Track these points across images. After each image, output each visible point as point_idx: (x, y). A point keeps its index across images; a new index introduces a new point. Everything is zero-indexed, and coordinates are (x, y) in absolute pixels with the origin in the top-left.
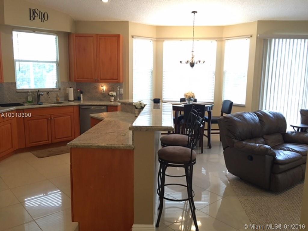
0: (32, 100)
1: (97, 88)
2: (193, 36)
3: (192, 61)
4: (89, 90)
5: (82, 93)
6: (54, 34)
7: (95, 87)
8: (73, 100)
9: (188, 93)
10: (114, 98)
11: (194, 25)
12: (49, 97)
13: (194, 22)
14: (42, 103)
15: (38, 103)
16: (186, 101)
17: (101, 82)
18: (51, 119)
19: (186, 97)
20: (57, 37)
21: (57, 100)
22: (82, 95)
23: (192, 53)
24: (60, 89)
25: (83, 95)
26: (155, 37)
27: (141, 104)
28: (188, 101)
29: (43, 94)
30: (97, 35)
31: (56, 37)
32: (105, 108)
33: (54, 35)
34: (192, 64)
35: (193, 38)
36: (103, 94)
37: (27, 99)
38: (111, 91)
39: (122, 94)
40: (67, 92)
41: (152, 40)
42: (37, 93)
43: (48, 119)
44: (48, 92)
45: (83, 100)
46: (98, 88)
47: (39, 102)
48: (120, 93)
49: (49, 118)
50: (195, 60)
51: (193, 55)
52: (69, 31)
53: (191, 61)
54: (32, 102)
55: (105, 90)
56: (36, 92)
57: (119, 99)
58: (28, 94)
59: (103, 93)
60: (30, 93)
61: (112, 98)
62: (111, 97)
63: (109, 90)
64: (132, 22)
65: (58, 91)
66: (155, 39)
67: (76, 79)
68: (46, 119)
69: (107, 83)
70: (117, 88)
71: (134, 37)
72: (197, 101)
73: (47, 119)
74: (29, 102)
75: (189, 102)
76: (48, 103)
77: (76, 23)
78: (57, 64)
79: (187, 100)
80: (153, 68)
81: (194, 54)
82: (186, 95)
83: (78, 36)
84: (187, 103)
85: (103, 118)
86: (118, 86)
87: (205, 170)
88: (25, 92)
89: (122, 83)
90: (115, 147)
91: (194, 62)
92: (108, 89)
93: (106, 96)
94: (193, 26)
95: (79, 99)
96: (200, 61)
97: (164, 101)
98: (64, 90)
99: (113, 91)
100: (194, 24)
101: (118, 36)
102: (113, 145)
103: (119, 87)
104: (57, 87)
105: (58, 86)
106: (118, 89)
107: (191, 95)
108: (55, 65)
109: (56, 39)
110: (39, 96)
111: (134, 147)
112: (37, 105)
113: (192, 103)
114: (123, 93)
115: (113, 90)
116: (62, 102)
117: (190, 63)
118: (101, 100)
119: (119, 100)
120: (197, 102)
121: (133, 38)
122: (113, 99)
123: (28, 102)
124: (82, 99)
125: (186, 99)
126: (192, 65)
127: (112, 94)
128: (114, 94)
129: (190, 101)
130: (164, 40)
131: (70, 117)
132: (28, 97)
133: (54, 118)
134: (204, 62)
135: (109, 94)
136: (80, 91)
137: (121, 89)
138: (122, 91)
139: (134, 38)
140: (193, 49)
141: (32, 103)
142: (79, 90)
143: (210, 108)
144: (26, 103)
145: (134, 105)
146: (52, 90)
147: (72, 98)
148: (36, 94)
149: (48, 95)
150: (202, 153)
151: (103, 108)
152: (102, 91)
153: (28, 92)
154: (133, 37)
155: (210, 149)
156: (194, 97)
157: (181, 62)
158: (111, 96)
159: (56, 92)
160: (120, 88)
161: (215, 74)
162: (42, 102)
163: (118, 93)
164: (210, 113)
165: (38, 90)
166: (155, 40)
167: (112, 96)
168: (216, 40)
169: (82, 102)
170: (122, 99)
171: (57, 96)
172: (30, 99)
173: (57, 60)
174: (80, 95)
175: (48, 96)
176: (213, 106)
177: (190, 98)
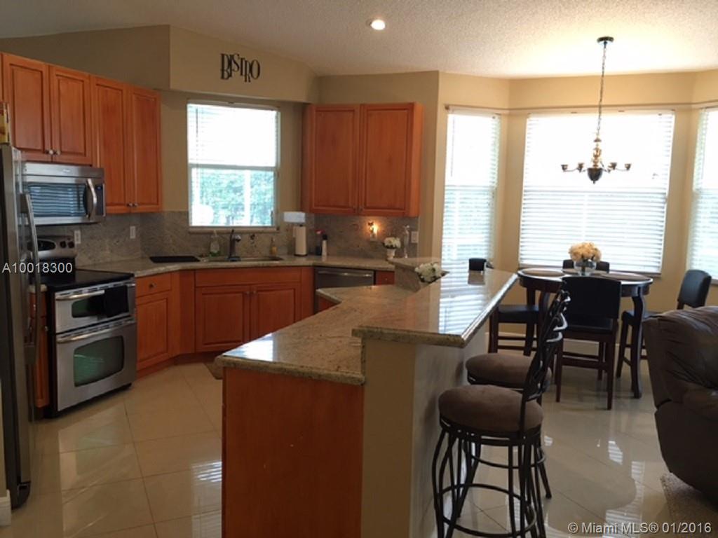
0: (218, 250)
1: (357, 228)
2: (601, 100)
3: (595, 165)
4: (342, 232)
5: (325, 237)
6: (272, 107)
7: (354, 225)
8: (304, 253)
9: (580, 248)
10: (396, 253)
11: (603, 72)
12: (255, 246)
13: (603, 64)
14: (238, 257)
15: (230, 257)
16: (576, 267)
17: (369, 215)
18: (251, 294)
19: (574, 257)
20: (279, 113)
21: (271, 252)
22: (324, 242)
23: (596, 143)
24: (278, 229)
25: (327, 243)
26: (506, 107)
27: (434, 270)
28: (580, 268)
29: (239, 237)
30: (362, 106)
31: (277, 114)
32: (370, 275)
33: (272, 110)
34: (595, 172)
35: (600, 107)
36: (373, 242)
37: (209, 247)
38: (388, 236)
39: (416, 244)
40: (294, 236)
41: (497, 114)
42: (229, 235)
43: (246, 294)
44: (253, 233)
45: (328, 255)
46: (362, 227)
47: (233, 255)
48: (410, 240)
49: (248, 293)
50: (605, 162)
51: (597, 150)
52: (303, 100)
53: (591, 165)
54: (219, 253)
55: (378, 232)
56: (228, 233)
57: (408, 256)
58: (212, 237)
59: (372, 240)
60: (216, 236)
61: (390, 253)
62: (388, 250)
63: (384, 234)
64: (447, 72)
65: (273, 233)
66: (507, 112)
67: (313, 207)
68: (241, 294)
69: (382, 217)
70: (403, 230)
71: (450, 107)
72: (611, 267)
73: (244, 294)
74: (214, 255)
75: (583, 270)
76: (253, 258)
77: (321, 81)
78: (276, 173)
79: (578, 265)
80: (498, 184)
81: (601, 146)
82: (575, 252)
83: (323, 110)
84: (577, 274)
85: (340, 300)
86: (406, 226)
87: (621, 453)
88: (207, 233)
89: (418, 217)
90: (320, 376)
91: (600, 166)
92: (384, 231)
93: (378, 247)
94: (601, 74)
95: (318, 252)
96: (614, 166)
97: (522, 264)
98: (287, 230)
99: (395, 236)
100: (603, 68)
101: (410, 108)
102: (314, 370)
103: (408, 227)
104: (274, 225)
105: (276, 223)
106: (407, 232)
107: (589, 253)
108: (271, 174)
109: (277, 117)
110: (233, 242)
111: (364, 380)
112: (227, 261)
113: (592, 274)
114: (417, 242)
115: (394, 233)
116: (281, 257)
117: (590, 170)
118: (367, 256)
119: (406, 257)
120: (611, 272)
121: (446, 111)
122: (393, 254)
123: (210, 255)
124: (324, 253)
125: (575, 263)
126: (595, 174)
127: (390, 242)
128: (396, 242)
129: (587, 269)
130: (529, 114)
131: (293, 290)
132: (210, 244)
133: (258, 291)
134: (628, 167)
135: (384, 244)
136: (322, 233)
137: (413, 233)
138: (416, 238)
139: (450, 111)
140: (598, 134)
141: (219, 258)
142: (319, 233)
143: (639, 288)
144: (206, 256)
145: (418, 273)
146: (261, 230)
147: (302, 248)
148: (228, 238)
149: (252, 241)
150: (609, 407)
151: (367, 275)
152: (371, 236)
153: (211, 233)
154: (447, 108)
155: (635, 400)
156: (598, 258)
157: (564, 168)
158: (388, 247)
159: (271, 235)
160: (410, 230)
161: (666, 199)
162: (239, 255)
163: (406, 241)
164: (638, 303)
165: (231, 230)
166: (504, 115)
167: (392, 247)
168: (673, 110)
169: (325, 260)
170: (415, 256)
171: (272, 245)
172: (215, 248)
173: (277, 163)
174: (321, 244)
175: (253, 243)
176: (651, 283)
177: (587, 260)
